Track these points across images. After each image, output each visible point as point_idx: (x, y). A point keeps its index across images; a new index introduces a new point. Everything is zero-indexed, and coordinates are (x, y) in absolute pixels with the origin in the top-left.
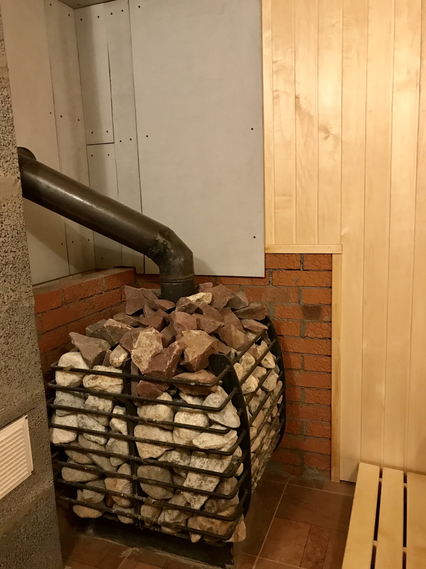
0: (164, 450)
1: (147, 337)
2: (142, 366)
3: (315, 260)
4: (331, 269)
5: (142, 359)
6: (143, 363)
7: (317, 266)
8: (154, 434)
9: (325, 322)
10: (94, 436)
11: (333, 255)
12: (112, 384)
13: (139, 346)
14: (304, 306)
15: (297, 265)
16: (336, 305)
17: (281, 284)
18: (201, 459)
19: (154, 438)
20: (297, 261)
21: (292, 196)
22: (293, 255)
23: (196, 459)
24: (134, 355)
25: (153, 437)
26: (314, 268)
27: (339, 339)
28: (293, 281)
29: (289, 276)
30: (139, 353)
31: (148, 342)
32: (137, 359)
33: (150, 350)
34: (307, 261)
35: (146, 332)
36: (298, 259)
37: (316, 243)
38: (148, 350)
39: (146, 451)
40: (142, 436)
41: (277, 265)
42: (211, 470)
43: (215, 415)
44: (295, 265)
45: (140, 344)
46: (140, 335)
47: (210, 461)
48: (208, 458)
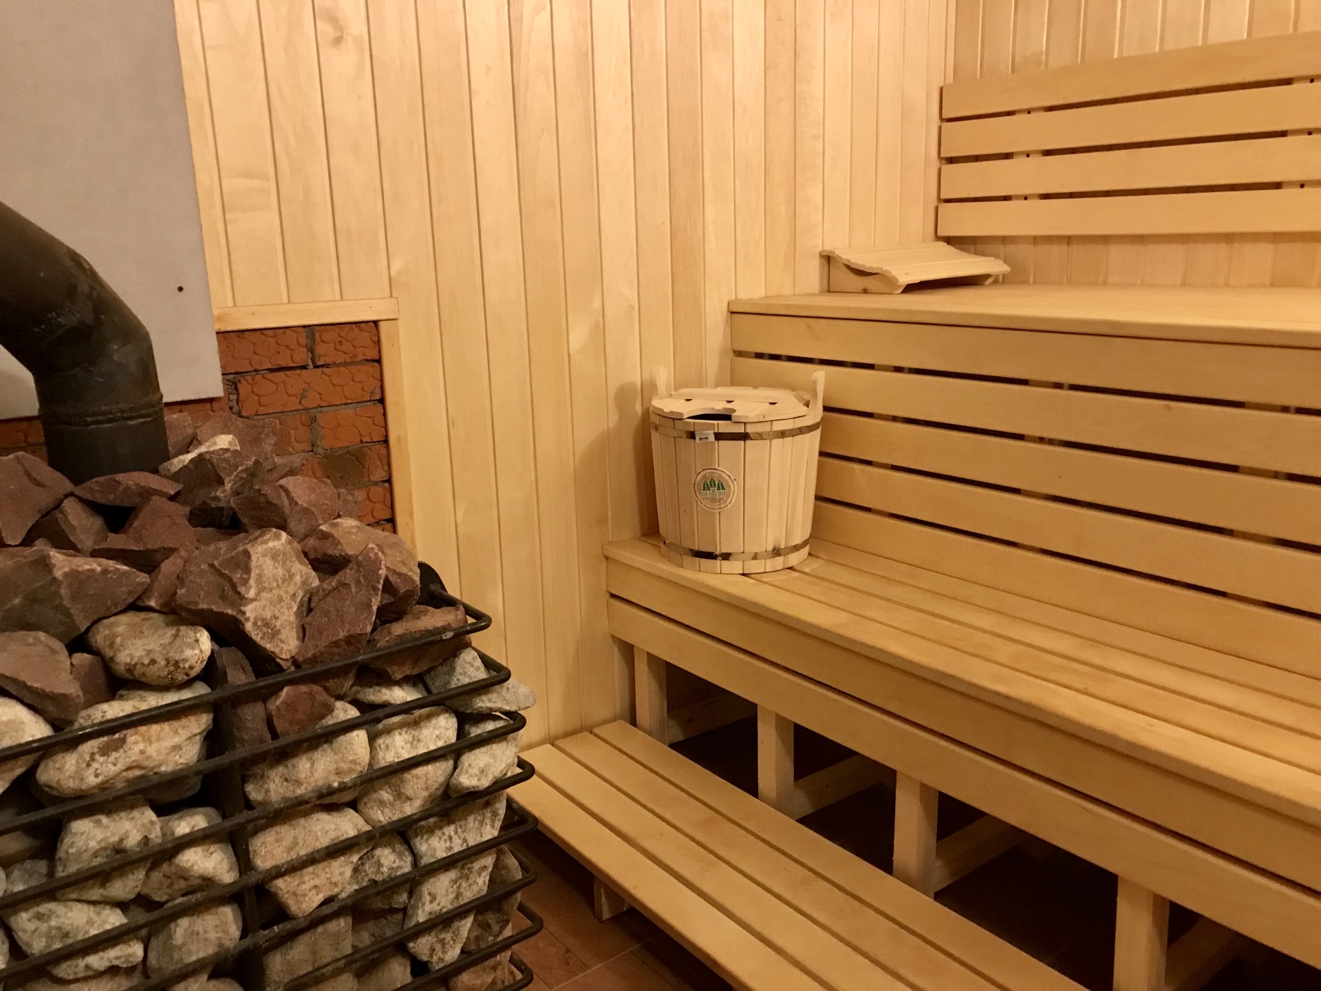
0: (355, 858)
1: (274, 557)
2: (282, 645)
3: (341, 339)
4: (377, 358)
5: (278, 624)
6: (282, 636)
7: (345, 353)
8: (321, 830)
9: (376, 484)
10: (101, 954)
11: (382, 325)
12: (176, 740)
13: (261, 589)
14: (326, 456)
15: (302, 356)
16: (399, 439)
17: (262, 410)
18: (438, 833)
19: (324, 842)
20: (299, 344)
21: (268, 180)
22: (288, 331)
23: (427, 840)
24: (255, 618)
25: (322, 840)
26: (340, 358)
27: (411, 515)
28: (294, 398)
29: (283, 386)
30: (267, 609)
31: (280, 571)
32: (265, 630)
33: (292, 593)
34: (322, 344)
35: (266, 543)
36: (301, 341)
37: (338, 297)
38: (287, 592)
39: (310, 890)
40: (285, 855)
41: (247, 361)
42: (477, 842)
43: (490, 696)
44: (294, 357)
45: (262, 583)
46: (254, 557)
47: (461, 827)
48: (450, 823)
